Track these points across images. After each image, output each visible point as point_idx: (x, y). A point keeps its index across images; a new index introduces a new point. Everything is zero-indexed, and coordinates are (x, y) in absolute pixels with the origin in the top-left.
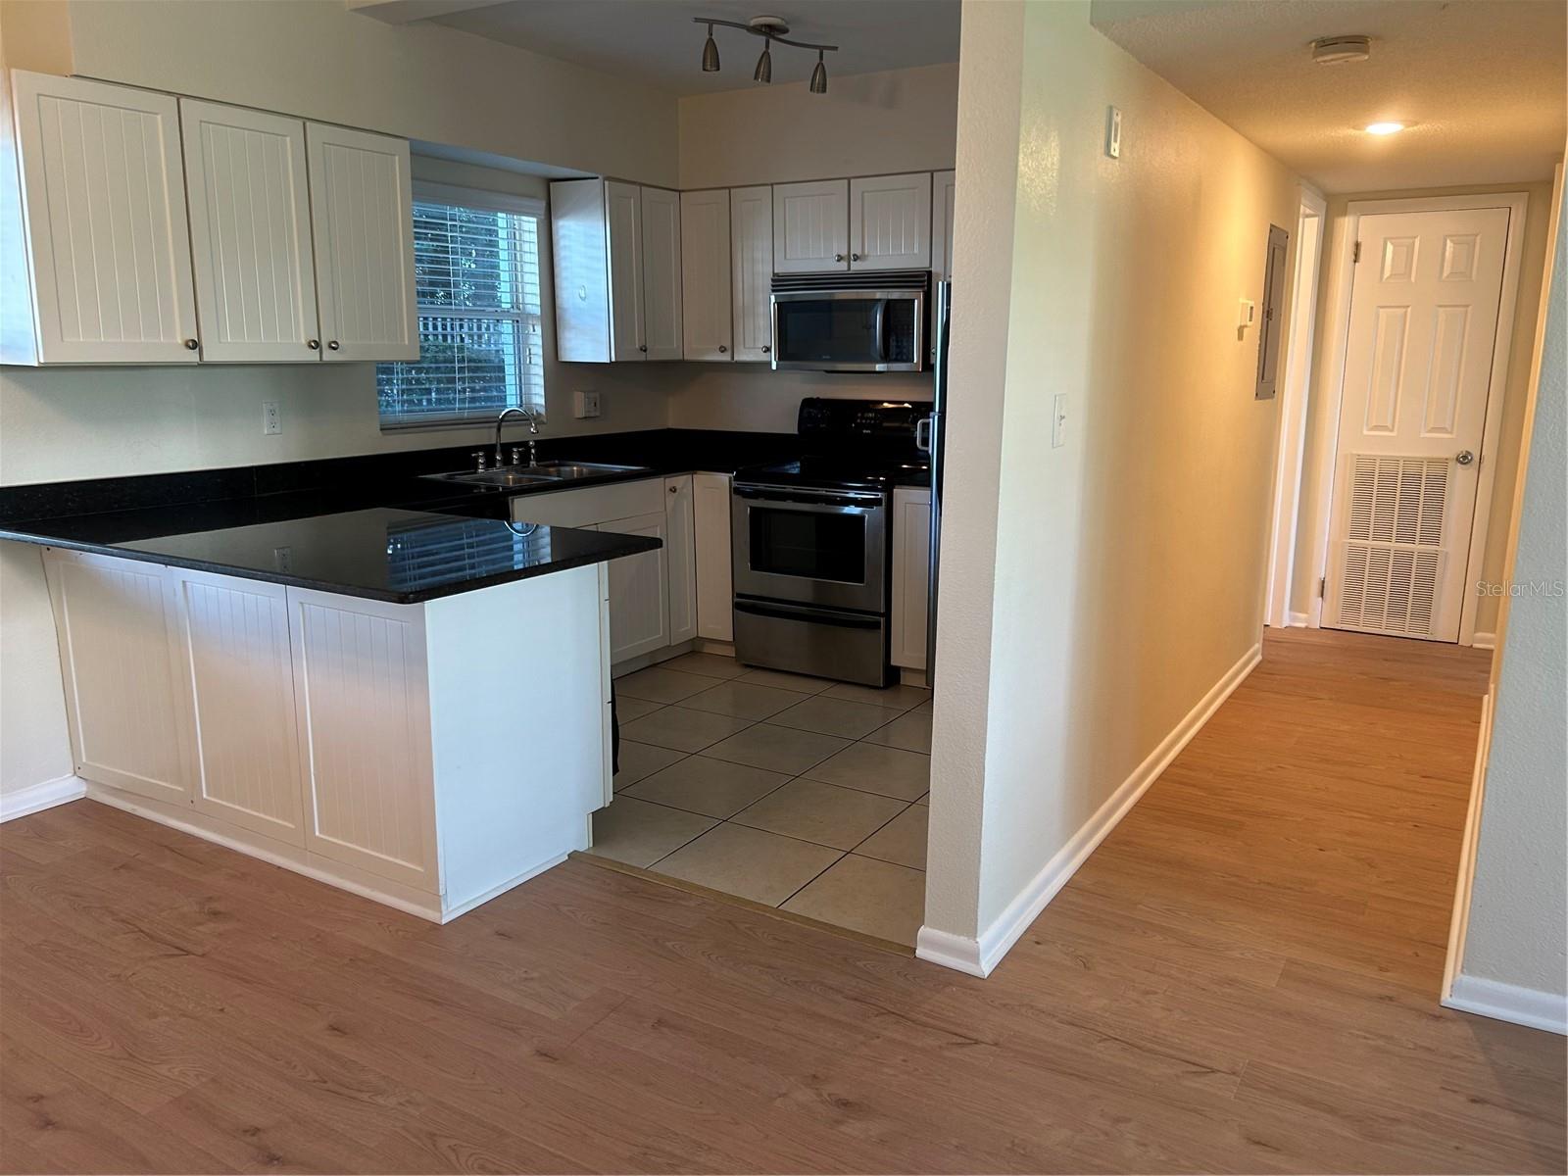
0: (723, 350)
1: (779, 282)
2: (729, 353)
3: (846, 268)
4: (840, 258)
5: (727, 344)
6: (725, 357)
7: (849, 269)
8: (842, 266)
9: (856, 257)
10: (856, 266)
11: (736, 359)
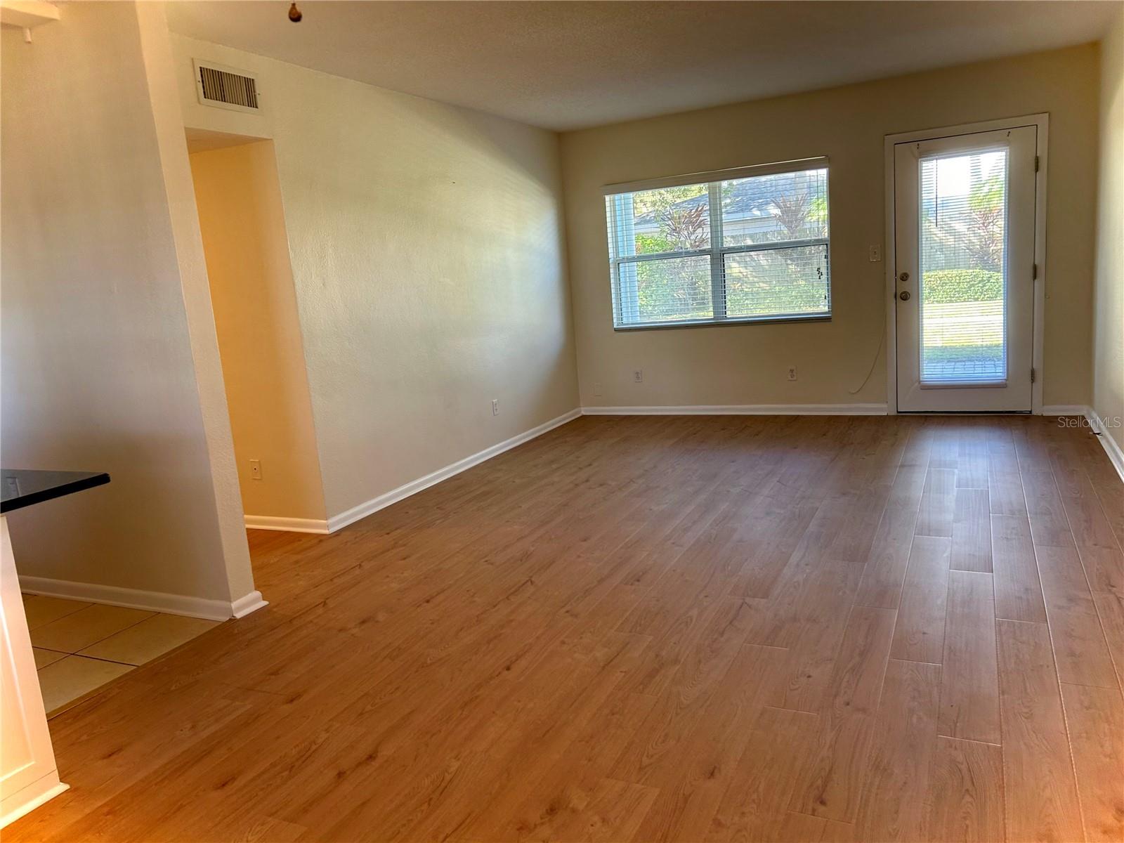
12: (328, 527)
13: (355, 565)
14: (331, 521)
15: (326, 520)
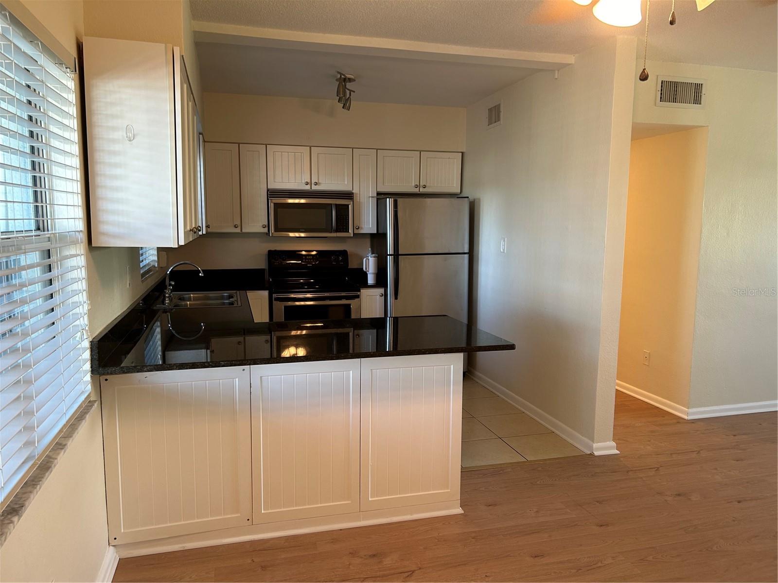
0: (236, 227)
1: (272, 193)
2: (239, 228)
3: (309, 188)
4: (307, 184)
5: (238, 223)
6: (238, 230)
7: (311, 188)
8: (308, 187)
9: (316, 184)
10: (314, 188)
11: (243, 231)
12: (688, 414)
13: (696, 450)
14: (691, 410)
15: (688, 408)
